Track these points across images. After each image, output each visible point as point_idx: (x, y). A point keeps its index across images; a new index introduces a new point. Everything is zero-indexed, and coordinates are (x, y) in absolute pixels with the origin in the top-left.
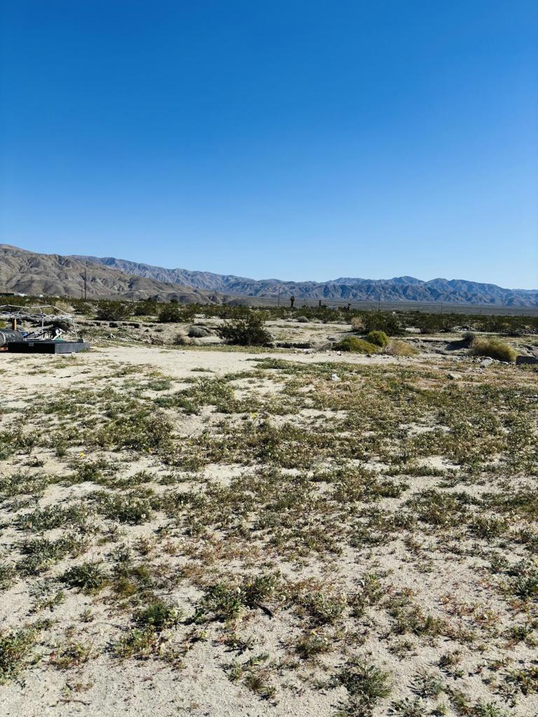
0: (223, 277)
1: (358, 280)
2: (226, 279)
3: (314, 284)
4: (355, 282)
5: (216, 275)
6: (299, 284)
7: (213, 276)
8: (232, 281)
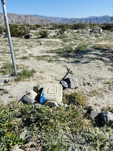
0: (61, 18)
1: (94, 17)
2: (62, 18)
3: (83, 18)
4: (93, 17)
5: (60, 18)
6: (79, 19)
7: (59, 18)
8: (64, 19)
